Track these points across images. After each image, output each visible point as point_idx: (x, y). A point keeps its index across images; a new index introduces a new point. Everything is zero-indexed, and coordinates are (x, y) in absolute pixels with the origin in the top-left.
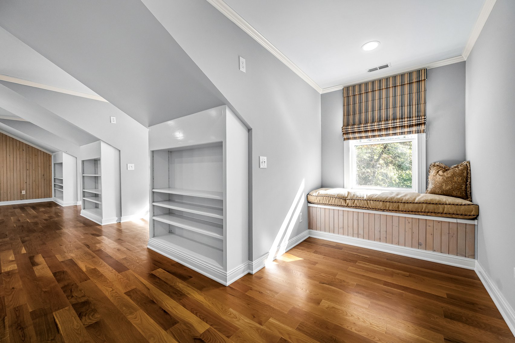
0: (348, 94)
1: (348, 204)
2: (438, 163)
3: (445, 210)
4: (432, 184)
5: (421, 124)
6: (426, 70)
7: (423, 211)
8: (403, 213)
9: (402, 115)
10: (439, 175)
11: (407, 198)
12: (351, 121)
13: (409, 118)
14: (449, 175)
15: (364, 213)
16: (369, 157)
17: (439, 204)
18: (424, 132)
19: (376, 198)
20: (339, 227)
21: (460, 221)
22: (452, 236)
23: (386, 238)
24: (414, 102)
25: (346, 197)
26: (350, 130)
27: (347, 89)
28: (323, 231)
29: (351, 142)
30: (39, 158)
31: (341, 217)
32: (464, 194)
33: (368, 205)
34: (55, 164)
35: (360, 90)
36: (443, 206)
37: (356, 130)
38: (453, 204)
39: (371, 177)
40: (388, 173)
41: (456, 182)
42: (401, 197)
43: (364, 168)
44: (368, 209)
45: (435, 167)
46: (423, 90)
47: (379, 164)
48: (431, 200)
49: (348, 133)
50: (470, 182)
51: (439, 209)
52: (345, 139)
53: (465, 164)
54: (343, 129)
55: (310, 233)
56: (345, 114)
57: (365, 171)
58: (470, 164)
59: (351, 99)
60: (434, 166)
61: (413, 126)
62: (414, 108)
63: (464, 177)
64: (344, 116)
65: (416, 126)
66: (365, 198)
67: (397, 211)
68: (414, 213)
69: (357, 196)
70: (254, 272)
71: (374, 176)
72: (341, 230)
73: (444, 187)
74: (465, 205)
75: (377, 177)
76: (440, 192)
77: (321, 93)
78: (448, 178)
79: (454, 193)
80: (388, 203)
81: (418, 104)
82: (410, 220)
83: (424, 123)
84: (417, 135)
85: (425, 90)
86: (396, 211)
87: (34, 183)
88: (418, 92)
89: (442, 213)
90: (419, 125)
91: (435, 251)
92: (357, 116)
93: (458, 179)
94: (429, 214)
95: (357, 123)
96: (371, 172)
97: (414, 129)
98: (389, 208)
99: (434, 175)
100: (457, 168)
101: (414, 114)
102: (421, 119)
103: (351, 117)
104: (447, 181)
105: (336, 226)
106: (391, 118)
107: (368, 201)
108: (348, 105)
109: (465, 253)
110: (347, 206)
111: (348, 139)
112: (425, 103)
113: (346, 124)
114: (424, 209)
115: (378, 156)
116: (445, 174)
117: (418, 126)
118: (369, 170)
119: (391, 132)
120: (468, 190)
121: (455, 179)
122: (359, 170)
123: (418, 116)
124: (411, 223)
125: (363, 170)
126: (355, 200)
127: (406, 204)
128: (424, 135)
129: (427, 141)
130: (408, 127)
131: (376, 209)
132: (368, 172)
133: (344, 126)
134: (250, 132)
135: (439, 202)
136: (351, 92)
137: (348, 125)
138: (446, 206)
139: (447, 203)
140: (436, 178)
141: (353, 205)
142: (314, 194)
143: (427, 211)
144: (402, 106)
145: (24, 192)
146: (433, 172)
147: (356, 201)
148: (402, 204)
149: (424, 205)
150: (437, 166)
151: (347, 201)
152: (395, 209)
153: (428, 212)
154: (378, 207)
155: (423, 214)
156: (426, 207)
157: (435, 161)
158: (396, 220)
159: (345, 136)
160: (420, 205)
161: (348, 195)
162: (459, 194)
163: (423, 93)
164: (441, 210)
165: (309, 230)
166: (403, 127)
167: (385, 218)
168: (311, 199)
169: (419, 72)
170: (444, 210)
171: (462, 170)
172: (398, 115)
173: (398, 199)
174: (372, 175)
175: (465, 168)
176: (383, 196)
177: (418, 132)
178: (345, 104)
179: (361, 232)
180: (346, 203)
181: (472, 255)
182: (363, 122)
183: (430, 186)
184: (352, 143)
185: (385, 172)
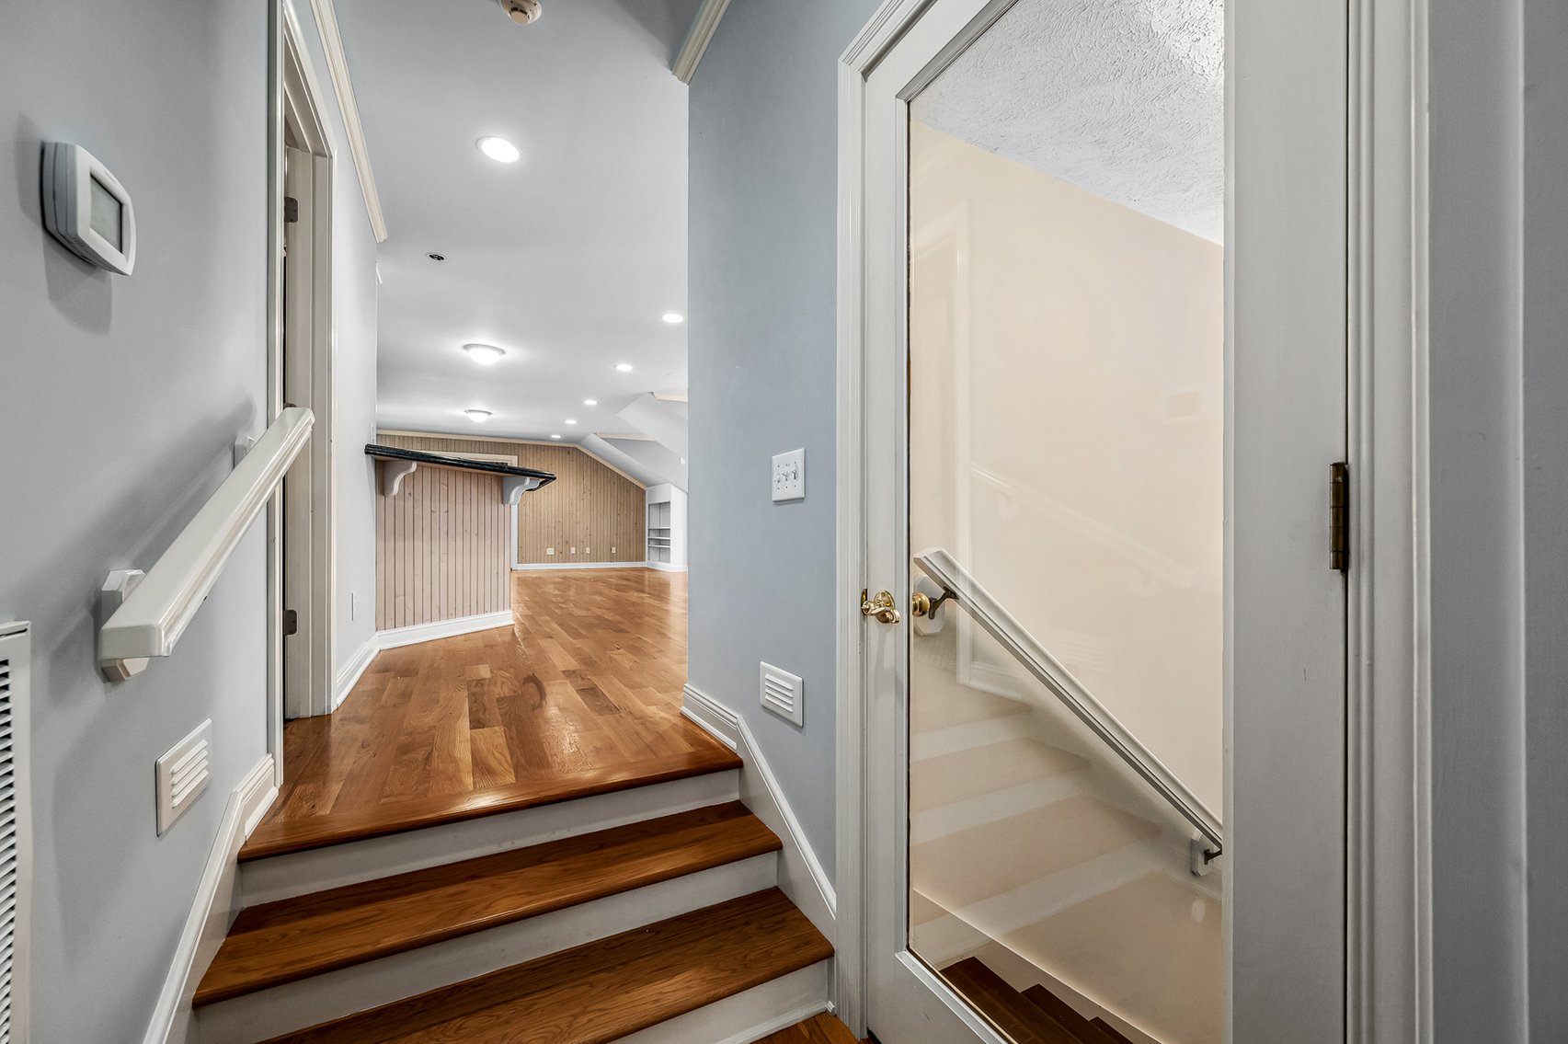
30: (633, 496)
34: (648, 505)
87: (626, 536)
145: (614, 550)
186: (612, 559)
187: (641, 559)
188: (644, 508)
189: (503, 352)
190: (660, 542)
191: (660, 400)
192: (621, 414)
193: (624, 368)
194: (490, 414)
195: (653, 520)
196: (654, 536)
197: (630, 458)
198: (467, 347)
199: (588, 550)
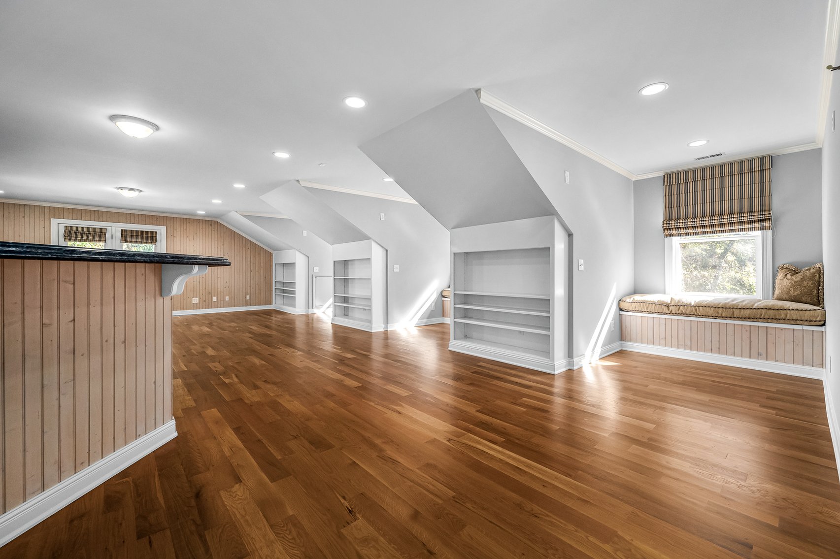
0: (670, 182)
1: (671, 311)
2: (788, 265)
3: (788, 316)
4: (779, 289)
5: (765, 220)
6: (771, 158)
7: (762, 317)
8: (739, 320)
9: (741, 208)
10: (787, 278)
11: (744, 304)
12: (674, 215)
13: (750, 212)
14: (798, 279)
15: (691, 321)
16: (705, 250)
17: (782, 310)
18: (769, 229)
19: (706, 304)
20: (661, 338)
21: (805, 328)
22: (798, 345)
23: (719, 348)
24: (757, 194)
25: (669, 304)
26: (673, 225)
27: (669, 176)
28: (639, 342)
29: (674, 239)
30: (262, 257)
31: (663, 326)
32: (815, 299)
33: (696, 311)
34: (275, 264)
35: (686, 179)
36: (785, 311)
37: (681, 225)
38: (797, 310)
39: (710, 285)
40: (745, 279)
41: (805, 287)
42: (737, 303)
43: (695, 268)
44: (697, 316)
45: (783, 270)
46: (767, 180)
47: (726, 262)
48: (773, 305)
49: (670, 229)
50: (823, 287)
51: (781, 315)
52: (666, 236)
53: (818, 266)
54: (663, 224)
55: (621, 346)
56: (667, 206)
57: (698, 275)
58: (823, 266)
59: (675, 188)
60: (782, 268)
61: (755, 222)
62: (756, 201)
63: (815, 280)
64: (665, 208)
65: (759, 221)
66: (693, 305)
67: (732, 317)
68: (752, 320)
69: (683, 302)
70: (575, 368)
71: (716, 283)
72: (663, 342)
73: (792, 293)
74: (810, 310)
75: (721, 285)
76: (787, 298)
77: (633, 180)
78: (797, 282)
79: (803, 298)
80: (721, 309)
81: (762, 196)
82: (748, 329)
83: (769, 219)
84: (760, 232)
85: (770, 181)
86: (730, 317)
87: (257, 287)
88: (761, 183)
89: (784, 319)
90: (763, 221)
91: (777, 361)
92: (682, 209)
93: (807, 283)
94: (769, 320)
95: (682, 217)
96: (711, 276)
97: (757, 225)
98: (722, 314)
99: (782, 278)
100: (808, 271)
101: (756, 207)
102: (765, 214)
103: (675, 210)
104: (795, 285)
105: (656, 336)
106: (726, 212)
107: (697, 307)
108: (671, 195)
109: (813, 363)
110: (671, 313)
111: (671, 235)
112: (770, 195)
113: (668, 219)
114: (763, 315)
115: (723, 248)
116: (794, 277)
117: (761, 221)
118: (706, 274)
119: (727, 228)
120: (821, 295)
121: (805, 283)
122: (686, 273)
123: (762, 211)
124: (749, 331)
125: (695, 273)
126: (680, 306)
127: (742, 310)
128: (770, 232)
129: (773, 240)
130: (748, 223)
131: (706, 316)
132: (703, 276)
133: (665, 220)
134: (571, 237)
135: (781, 307)
136: (674, 180)
137: (670, 219)
138: (788, 311)
139: (791, 308)
140: (784, 282)
141: (677, 312)
142: (628, 300)
143: (767, 317)
144: (741, 198)
145: (248, 297)
146: (780, 276)
147: (681, 308)
148: (738, 311)
149: (764, 311)
150: (786, 268)
151: (670, 308)
152: (729, 316)
153: (768, 319)
154: (710, 314)
155: (762, 320)
156: (766, 312)
157: (783, 263)
158: (730, 330)
159: (667, 233)
160: (759, 310)
161: (671, 301)
162: (809, 300)
163: (767, 184)
164: (783, 316)
165: (621, 342)
166: (742, 223)
167: (718, 327)
168: (624, 305)
169: (762, 159)
170: (786, 316)
171: (813, 274)
172: (736, 208)
173: (733, 305)
174: (712, 282)
175: (817, 270)
176: (715, 302)
177: (762, 229)
178: (667, 194)
179: (688, 342)
180: (669, 310)
181: (820, 364)
182: (691, 216)
183: (777, 292)
184: (676, 241)
185: (738, 276)
186: (247, 304)
187: (271, 303)
188: (271, 266)
189: (157, 128)
190: (284, 291)
191: (303, 187)
192: (263, 197)
193: (282, 155)
194: (141, 191)
195: (278, 275)
196: (279, 286)
197: (264, 230)
198: (113, 118)
199: (227, 298)
